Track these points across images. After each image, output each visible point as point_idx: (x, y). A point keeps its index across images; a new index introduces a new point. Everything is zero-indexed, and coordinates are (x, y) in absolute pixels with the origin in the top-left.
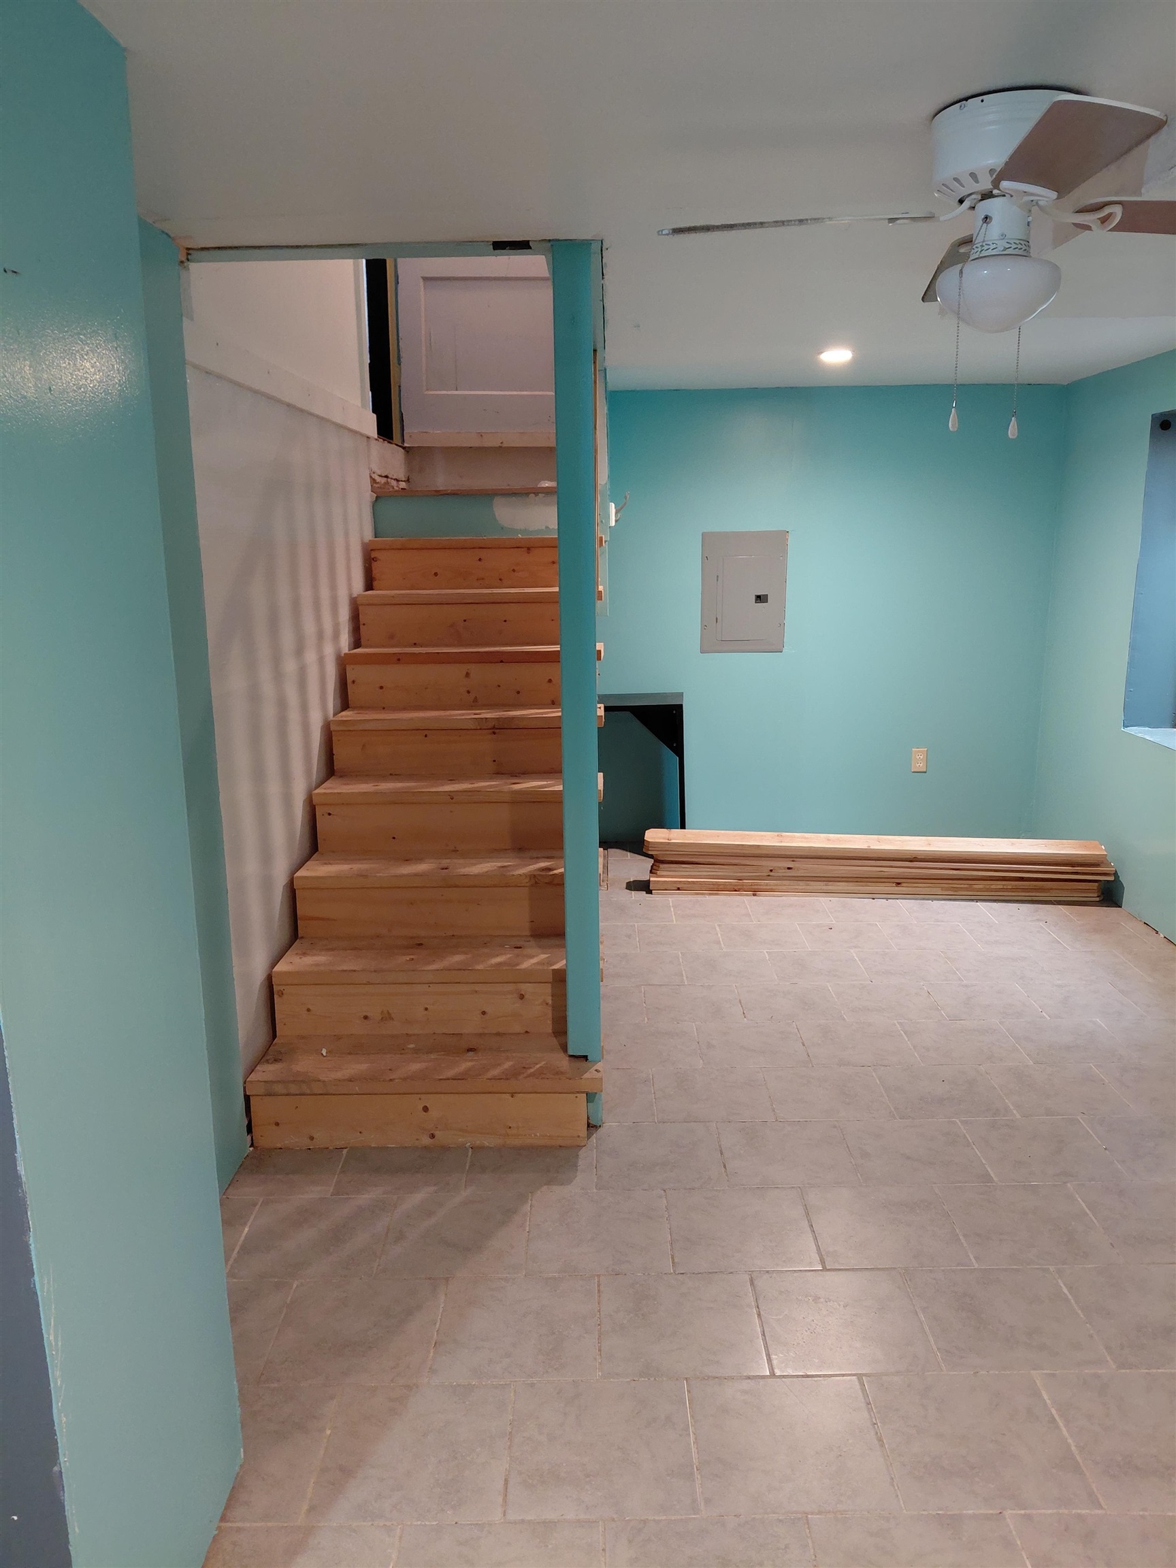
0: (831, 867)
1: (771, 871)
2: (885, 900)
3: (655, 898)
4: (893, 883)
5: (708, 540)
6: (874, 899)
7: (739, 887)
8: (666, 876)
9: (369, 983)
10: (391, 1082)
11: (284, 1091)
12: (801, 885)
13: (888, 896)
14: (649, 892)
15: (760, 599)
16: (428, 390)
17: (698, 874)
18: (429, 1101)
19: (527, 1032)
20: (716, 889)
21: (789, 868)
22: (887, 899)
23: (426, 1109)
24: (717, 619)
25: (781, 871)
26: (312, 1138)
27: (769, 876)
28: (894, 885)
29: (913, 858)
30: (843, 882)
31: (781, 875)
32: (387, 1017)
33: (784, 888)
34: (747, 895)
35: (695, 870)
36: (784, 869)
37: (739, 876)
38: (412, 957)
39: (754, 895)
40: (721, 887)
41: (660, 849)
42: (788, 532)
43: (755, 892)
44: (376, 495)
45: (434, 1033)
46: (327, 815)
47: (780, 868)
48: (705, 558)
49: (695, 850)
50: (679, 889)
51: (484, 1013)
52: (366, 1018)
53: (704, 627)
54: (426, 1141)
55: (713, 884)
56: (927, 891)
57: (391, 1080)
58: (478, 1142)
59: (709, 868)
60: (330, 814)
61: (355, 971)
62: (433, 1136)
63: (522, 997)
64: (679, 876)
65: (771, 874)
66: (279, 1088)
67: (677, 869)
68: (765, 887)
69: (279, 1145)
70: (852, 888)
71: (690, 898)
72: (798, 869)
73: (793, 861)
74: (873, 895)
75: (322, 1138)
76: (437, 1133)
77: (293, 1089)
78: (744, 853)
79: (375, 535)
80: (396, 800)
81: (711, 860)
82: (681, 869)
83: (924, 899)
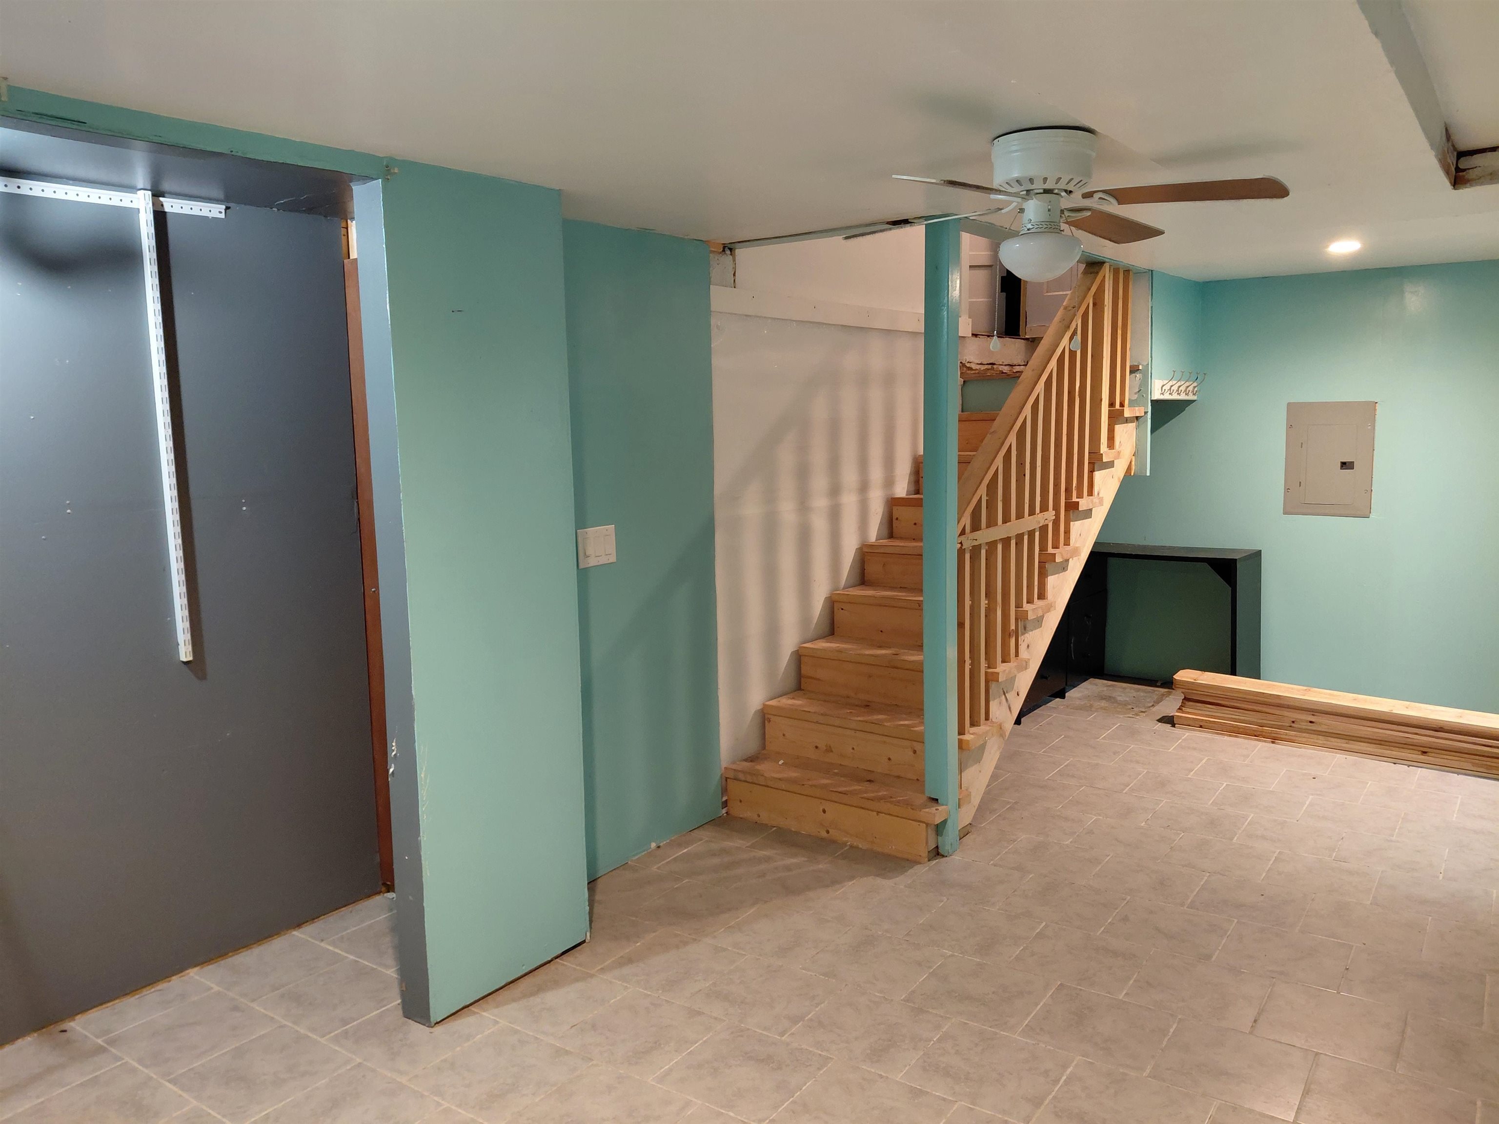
0: (1356, 727)
1: (1293, 722)
2: (1406, 766)
3: (1177, 731)
4: (1419, 751)
5: (1295, 411)
6: (1395, 764)
7: (1258, 733)
8: (1192, 713)
9: (817, 722)
10: (803, 786)
11: (743, 779)
12: (1321, 740)
13: (1411, 762)
14: (1173, 725)
15: (1344, 465)
16: (1047, 292)
17: (1222, 715)
18: (827, 806)
19: (918, 780)
20: (1235, 732)
21: (1311, 722)
22: (1409, 766)
23: (824, 811)
24: (1300, 483)
25: (1303, 723)
26: (759, 816)
27: (1290, 726)
28: (1420, 753)
29: (1439, 728)
30: (1365, 742)
31: (1304, 727)
32: (829, 750)
33: (1304, 740)
34: (1265, 741)
35: (1219, 711)
36: (1307, 721)
37: (1259, 723)
38: (851, 711)
39: (1273, 742)
40: (1241, 730)
41: (1187, 687)
42: (1376, 403)
43: (1274, 740)
44: (963, 380)
45: (858, 768)
46: (840, 609)
47: (1302, 720)
48: (1290, 427)
49: (1219, 693)
50: (1201, 727)
51: (889, 759)
52: (817, 747)
53: (1287, 490)
54: (824, 834)
55: (1233, 726)
56: (1456, 764)
57: (803, 785)
58: (855, 844)
59: (1230, 711)
60: (842, 609)
61: (810, 712)
62: (828, 832)
63: (915, 752)
64: (1202, 714)
65: (1293, 725)
66: (741, 776)
67: (1201, 708)
68: (1284, 737)
69: (741, 816)
70: (1376, 750)
71: (1209, 736)
72: (1320, 724)
73: (1313, 715)
74: (1396, 760)
75: (765, 817)
76: (830, 830)
77: (749, 779)
78: (1270, 702)
79: (962, 410)
80: (882, 604)
81: (1236, 704)
82: (1206, 709)
83: (1447, 772)
